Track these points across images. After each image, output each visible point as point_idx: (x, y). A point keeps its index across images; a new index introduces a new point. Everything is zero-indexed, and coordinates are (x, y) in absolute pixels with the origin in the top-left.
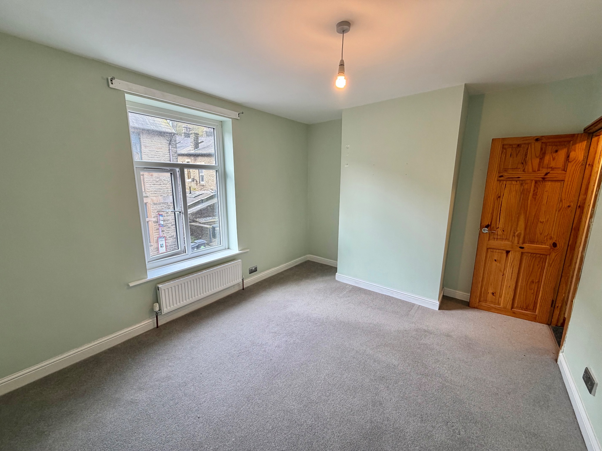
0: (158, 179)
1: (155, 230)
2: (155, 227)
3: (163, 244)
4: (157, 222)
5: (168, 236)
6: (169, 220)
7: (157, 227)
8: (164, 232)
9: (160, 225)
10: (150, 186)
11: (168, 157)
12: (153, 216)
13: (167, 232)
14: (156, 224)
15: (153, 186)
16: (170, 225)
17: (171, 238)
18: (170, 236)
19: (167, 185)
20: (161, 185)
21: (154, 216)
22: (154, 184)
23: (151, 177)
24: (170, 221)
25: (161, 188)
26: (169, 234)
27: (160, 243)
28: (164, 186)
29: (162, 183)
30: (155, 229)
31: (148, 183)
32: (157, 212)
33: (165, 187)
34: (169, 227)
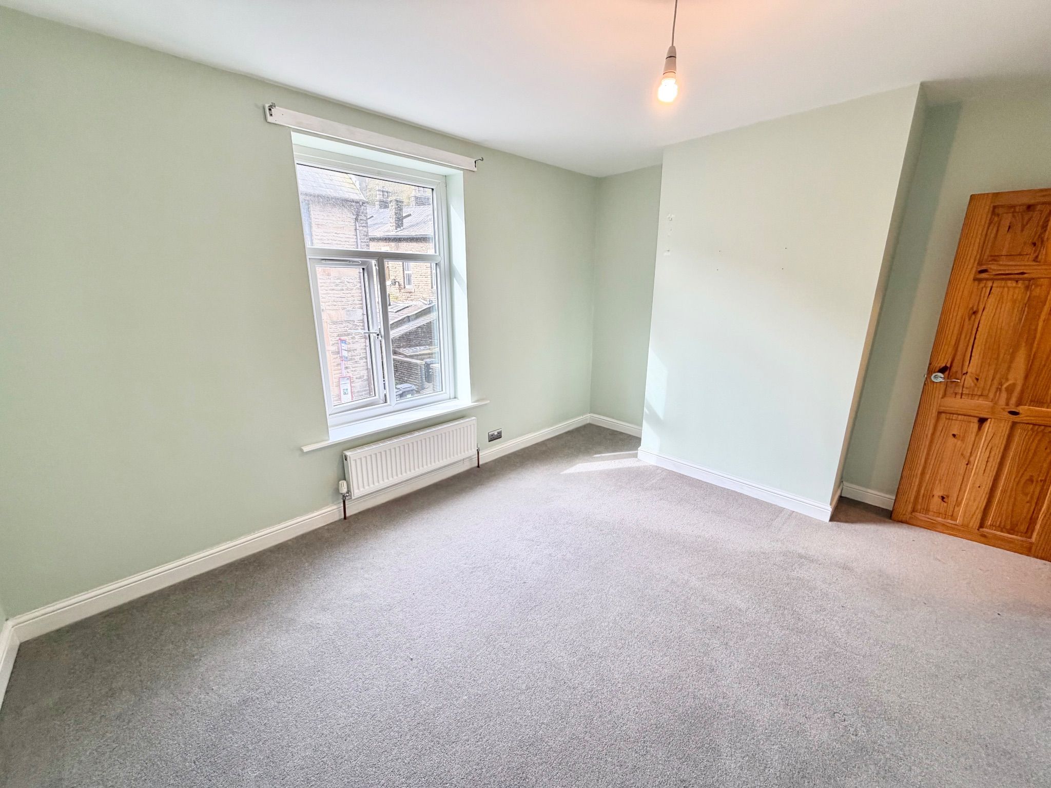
0: (339, 281)
1: (334, 366)
2: (334, 360)
3: (347, 389)
4: (338, 353)
5: (355, 377)
6: (356, 350)
7: (338, 361)
8: (348, 370)
9: (342, 357)
10: (325, 292)
11: (354, 243)
12: (331, 343)
13: (354, 369)
14: (336, 356)
15: (330, 292)
16: (357, 358)
17: (360, 380)
18: (358, 376)
19: (353, 291)
20: (343, 290)
21: (333, 343)
22: (333, 290)
23: (327, 277)
24: (357, 352)
25: (343, 295)
26: (356, 373)
27: (342, 387)
28: (348, 292)
29: (344, 288)
30: (335, 364)
31: (323, 288)
32: (338, 336)
33: (349, 295)
34: (356, 362)
